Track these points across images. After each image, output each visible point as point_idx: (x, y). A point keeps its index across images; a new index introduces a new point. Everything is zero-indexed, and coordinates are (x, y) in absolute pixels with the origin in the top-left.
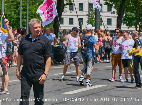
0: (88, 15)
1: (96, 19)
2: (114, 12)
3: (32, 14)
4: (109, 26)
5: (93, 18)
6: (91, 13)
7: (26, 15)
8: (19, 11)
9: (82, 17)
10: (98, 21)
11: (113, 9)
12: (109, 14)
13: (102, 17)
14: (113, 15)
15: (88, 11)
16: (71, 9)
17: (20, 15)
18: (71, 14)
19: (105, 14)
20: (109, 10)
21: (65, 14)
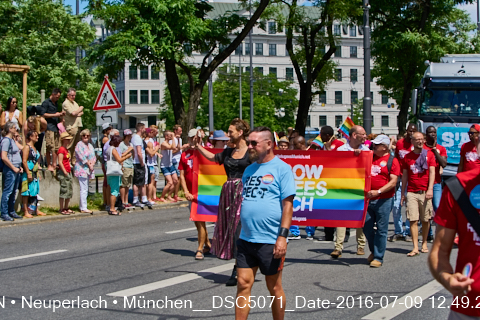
0: (351, 111)
1: (364, 116)
2: (393, 105)
3: (259, 111)
4: (384, 128)
5: (358, 115)
6: (355, 107)
7: (249, 112)
8: (238, 106)
9: (340, 114)
10: (368, 119)
11: (391, 101)
12: (385, 108)
13: (373, 114)
14: (391, 109)
15: (350, 103)
16: (323, 100)
17: (238, 112)
18: (322, 109)
19: (378, 109)
20: (385, 101)
21: (314, 109)
